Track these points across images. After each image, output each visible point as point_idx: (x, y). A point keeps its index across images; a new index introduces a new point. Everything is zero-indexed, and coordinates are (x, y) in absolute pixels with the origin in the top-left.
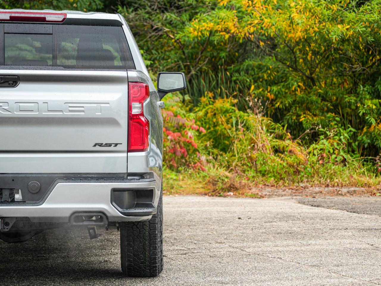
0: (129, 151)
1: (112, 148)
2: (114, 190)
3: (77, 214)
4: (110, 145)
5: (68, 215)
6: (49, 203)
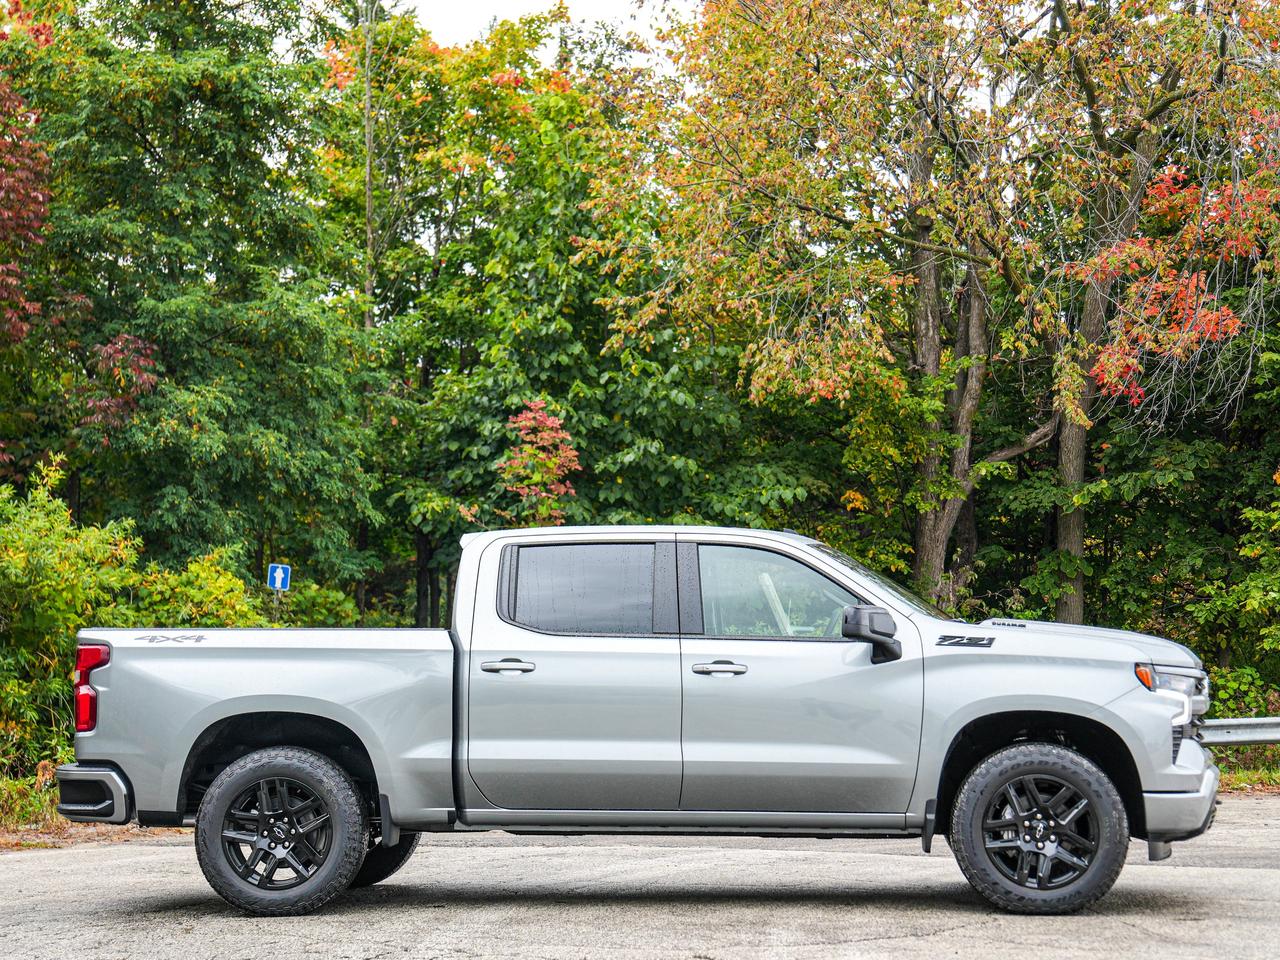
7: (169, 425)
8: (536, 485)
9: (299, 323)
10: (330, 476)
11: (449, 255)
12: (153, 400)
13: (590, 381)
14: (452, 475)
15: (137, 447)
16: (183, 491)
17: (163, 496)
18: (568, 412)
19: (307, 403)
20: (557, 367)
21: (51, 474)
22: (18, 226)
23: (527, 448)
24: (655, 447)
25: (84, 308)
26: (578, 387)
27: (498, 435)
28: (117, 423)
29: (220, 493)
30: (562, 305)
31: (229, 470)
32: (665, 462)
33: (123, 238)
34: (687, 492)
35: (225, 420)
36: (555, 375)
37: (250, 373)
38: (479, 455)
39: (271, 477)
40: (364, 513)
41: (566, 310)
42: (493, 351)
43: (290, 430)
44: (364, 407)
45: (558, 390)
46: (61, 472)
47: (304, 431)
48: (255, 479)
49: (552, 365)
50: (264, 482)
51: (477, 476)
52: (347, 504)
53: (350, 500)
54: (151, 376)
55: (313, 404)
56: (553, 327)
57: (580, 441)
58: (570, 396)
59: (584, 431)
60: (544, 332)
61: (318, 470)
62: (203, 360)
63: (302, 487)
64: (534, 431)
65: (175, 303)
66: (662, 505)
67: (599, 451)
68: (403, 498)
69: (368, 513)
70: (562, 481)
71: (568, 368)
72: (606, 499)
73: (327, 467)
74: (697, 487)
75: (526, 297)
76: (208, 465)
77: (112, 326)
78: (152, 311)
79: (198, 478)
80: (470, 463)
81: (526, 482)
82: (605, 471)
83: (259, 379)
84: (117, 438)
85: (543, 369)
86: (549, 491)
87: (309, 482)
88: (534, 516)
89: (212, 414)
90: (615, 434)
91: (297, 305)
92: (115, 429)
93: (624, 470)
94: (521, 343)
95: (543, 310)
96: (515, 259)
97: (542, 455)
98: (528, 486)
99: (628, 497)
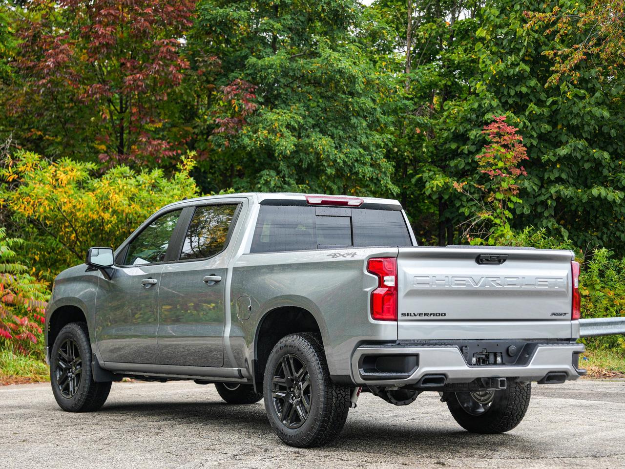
0: (572, 319)
1: (562, 317)
4: (561, 314)
6: (533, 364)
7: (263, 133)
8: (500, 169)
9: (340, 72)
10: (364, 164)
11: (458, 26)
12: (255, 118)
13: (540, 103)
14: (452, 164)
15: (245, 148)
16: (273, 173)
17: (261, 176)
18: (524, 123)
19: (351, 119)
20: (520, 95)
21: (188, 163)
22: (178, 16)
23: (494, 146)
24: (581, 144)
25: (216, 64)
26: (532, 107)
27: (481, 138)
28: (233, 132)
29: (297, 174)
30: (524, 55)
31: (301, 161)
32: (588, 154)
33: (239, 20)
34: (605, 172)
35: (297, 131)
36: (518, 100)
37: (319, 102)
38: (468, 151)
39: (326, 164)
40: (386, 187)
41: (527, 58)
42: (478, 86)
43: (340, 137)
44: (400, 122)
45: (519, 109)
46: (195, 162)
47: (350, 137)
48: (318, 166)
49: (516, 93)
50: (322, 168)
51: (467, 164)
52: (375, 181)
53: (377, 179)
54: (254, 104)
55: (354, 120)
56: (517, 70)
57: (533, 141)
58: (527, 113)
59: (535, 135)
60: (512, 73)
61: (357, 161)
62: (286, 94)
63: (347, 170)
64: (500, 135)
65: (268, 60)
66: (589, 182)
67: (545, 147)
68: (422, 177)
69: (389, 186)
70: (518, 166)
71: (527, 94)
72: (549, 178)
73: (362, 159)
74: (613, 169)
75: (502, 51)
76: (285, 158)
77: (234, 74)
78: (254, 65)
79: (282, 165)
80: (464, 156)
81: (494, 167)
82: (549, 160)
83: (323, 105)
84: (234, 142)
85: (509, 96)
86: (510, 173)
87: (351, 168)
88: (498, 188)
89: (288, 126)
90: (556, 137)
91: (340, 60)
92: (233, 136)
93: (560, 160)
94: (496, 80)
95: (511, 59)
96: (497, 27)
97: (503, 150)
98: (494, 170)
99: (564, 176)
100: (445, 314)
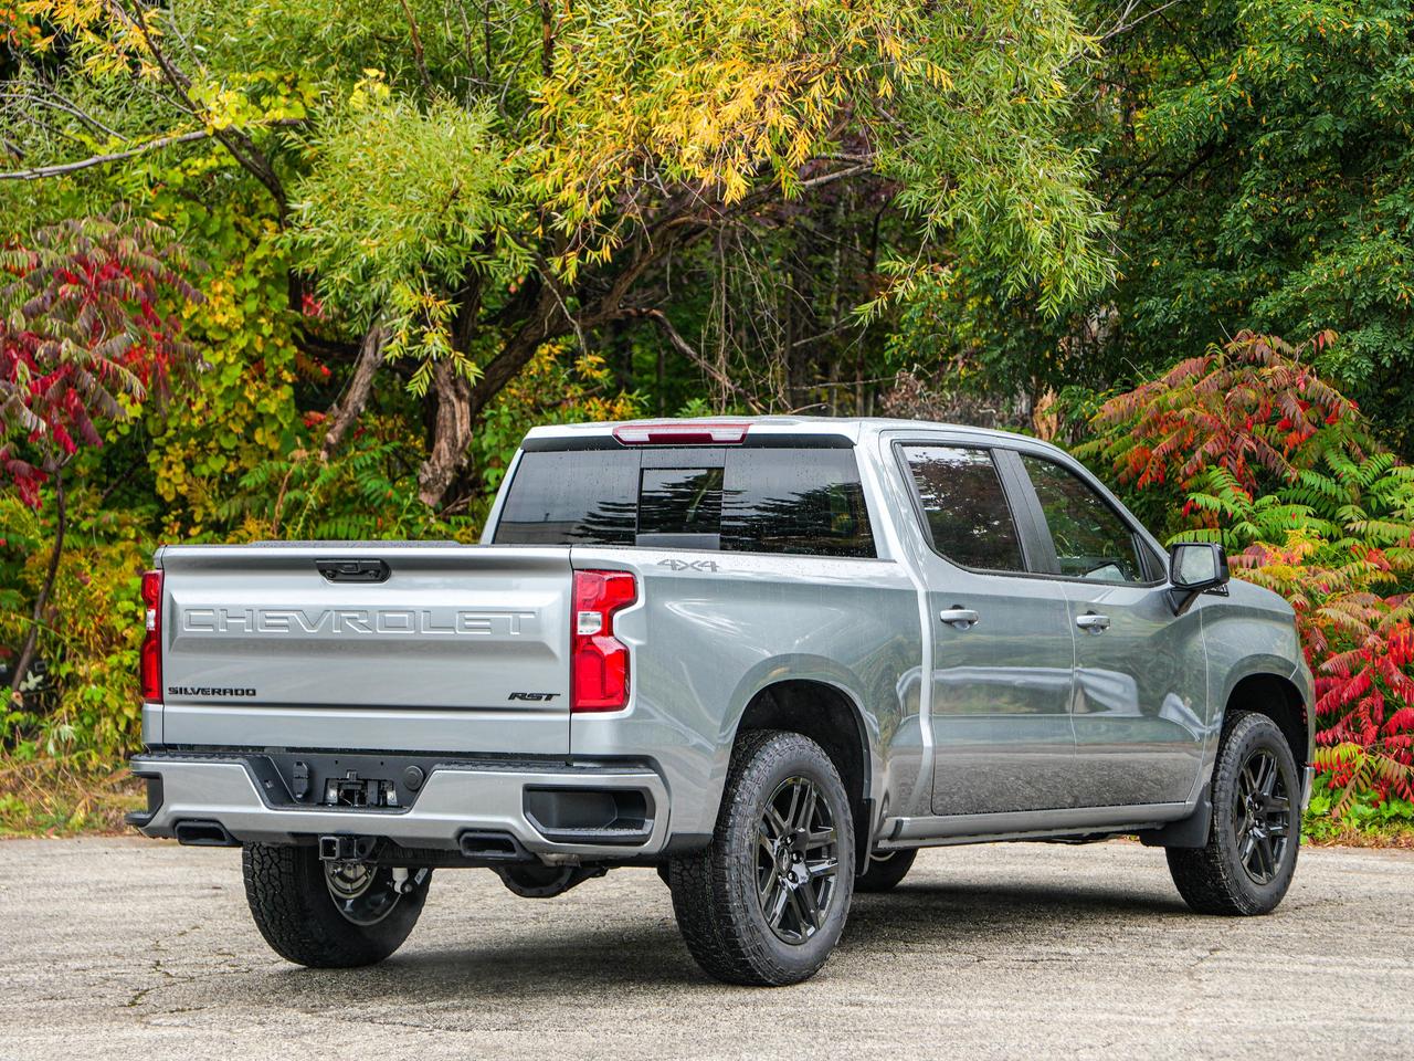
0: (574, 709)
1: (542, 704)
2: (529, 789)
3: (466, 835)
4: (538, 697)
5: (450, 834)
6: (421, 810)
100: (254, 693)
